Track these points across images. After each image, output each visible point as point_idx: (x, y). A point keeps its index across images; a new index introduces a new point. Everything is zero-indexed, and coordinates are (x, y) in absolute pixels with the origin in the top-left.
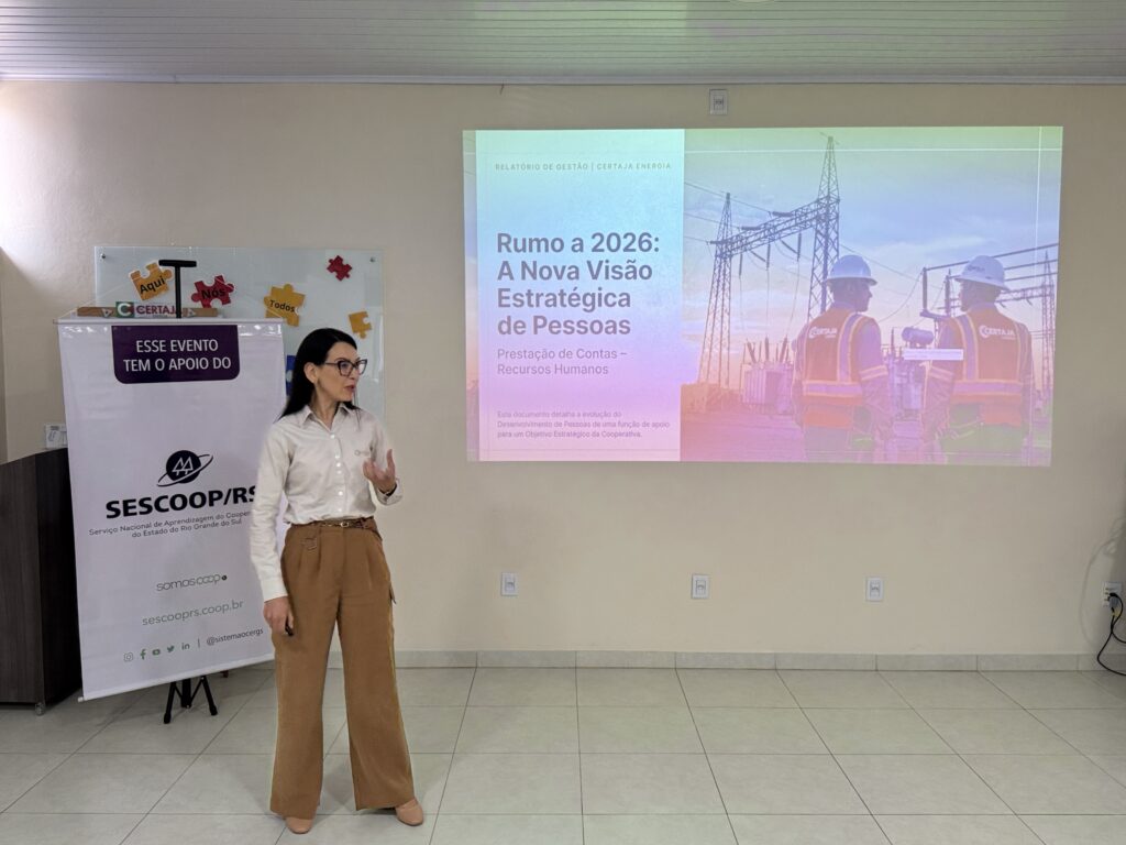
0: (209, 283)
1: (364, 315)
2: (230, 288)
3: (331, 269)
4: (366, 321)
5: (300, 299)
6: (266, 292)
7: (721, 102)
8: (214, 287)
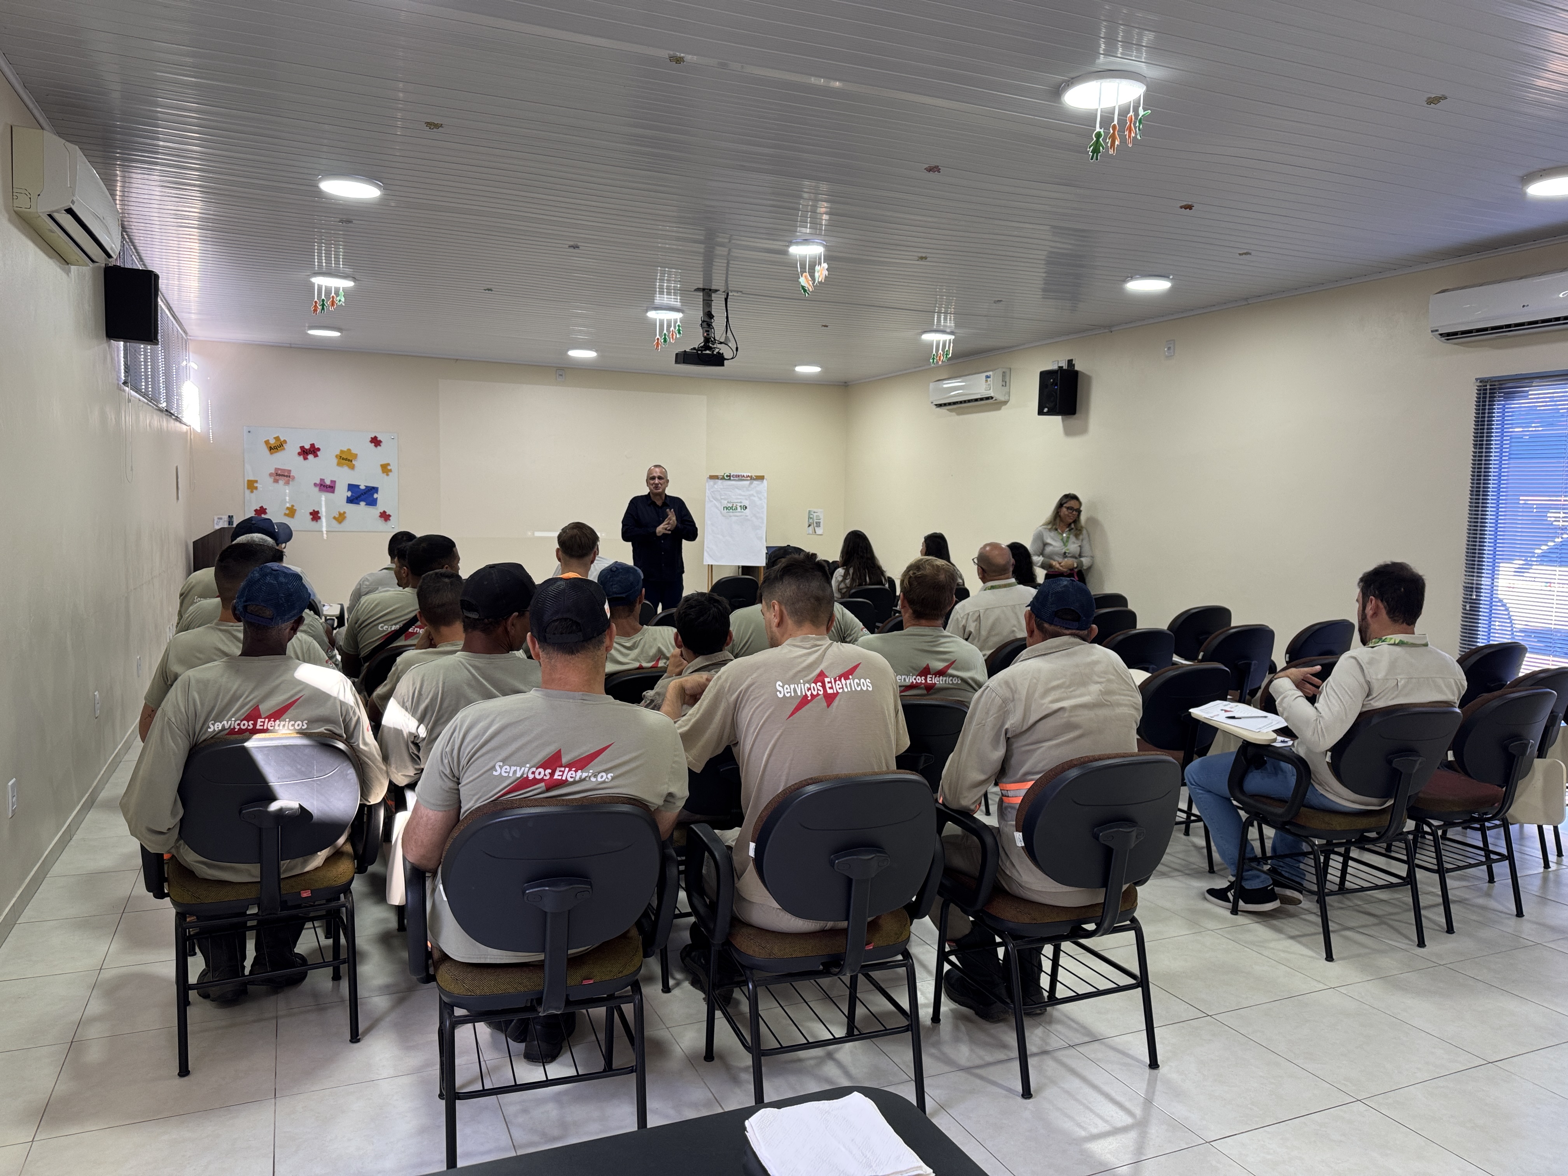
0: (307, 447)
1: (389, 464)
2: (319, 449)
3: (371, 442)
4: (389, 468)
5: (356, 456)
6: (338, 453)
7: (561, 375)
8: (310, 449)
